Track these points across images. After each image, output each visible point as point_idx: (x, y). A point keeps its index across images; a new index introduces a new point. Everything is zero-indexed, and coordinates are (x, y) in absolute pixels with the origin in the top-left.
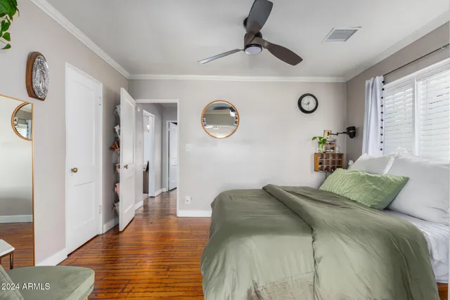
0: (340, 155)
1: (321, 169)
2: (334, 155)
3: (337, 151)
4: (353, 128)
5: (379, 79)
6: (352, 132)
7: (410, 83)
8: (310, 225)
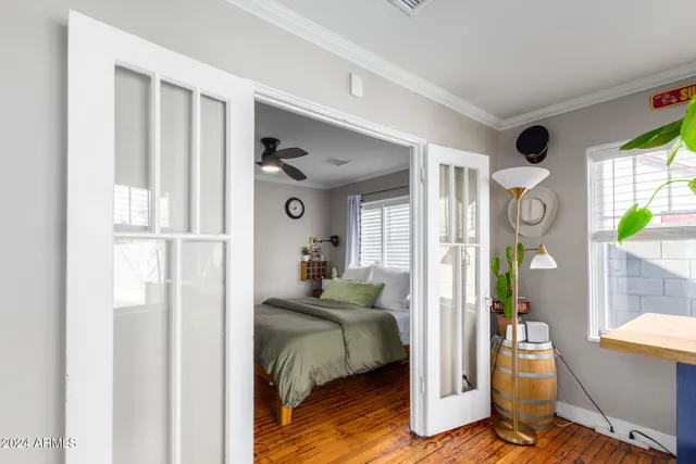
0: (325, 263)
1: (308, 278)
2: (319, 263)
3: (322, 259)
4: (336, 237)
5: (358, 197)
6: (335, 241)
7: (380, 207)
8: (338, 323)
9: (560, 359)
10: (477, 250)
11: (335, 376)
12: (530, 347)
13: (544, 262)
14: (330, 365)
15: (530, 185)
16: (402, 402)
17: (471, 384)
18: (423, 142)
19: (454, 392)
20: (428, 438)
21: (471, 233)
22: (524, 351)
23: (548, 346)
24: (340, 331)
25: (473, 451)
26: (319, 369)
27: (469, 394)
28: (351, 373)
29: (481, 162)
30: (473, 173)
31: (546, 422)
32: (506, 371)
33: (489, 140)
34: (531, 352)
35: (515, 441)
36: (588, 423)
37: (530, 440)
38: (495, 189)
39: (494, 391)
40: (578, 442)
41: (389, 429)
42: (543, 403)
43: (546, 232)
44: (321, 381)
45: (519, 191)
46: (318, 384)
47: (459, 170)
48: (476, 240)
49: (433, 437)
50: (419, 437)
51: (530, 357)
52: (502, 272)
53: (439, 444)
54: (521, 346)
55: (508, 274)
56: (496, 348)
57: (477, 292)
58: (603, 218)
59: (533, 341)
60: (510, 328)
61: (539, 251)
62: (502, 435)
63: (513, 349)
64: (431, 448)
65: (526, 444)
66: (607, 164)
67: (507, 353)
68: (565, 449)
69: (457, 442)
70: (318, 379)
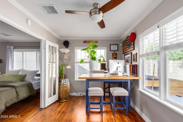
7: (22, 51)
8: (14, 87)
9: (71, 85)
10: (56, 65)
11: (13, 102)
12: (66, 83)
13: (69, 67)
14: (12, 99)
15: (66, 52)
16: (36, 104)
17: (54, 94)
18: (45, 39)
19: (51, 96)
20: (45, 108)
21: (55, 61)
22: (65, 84)
23: (69, 83)
24: (15, 89)
25: (56, 106)
26: (7, 102)
27: (54, 96)
28: (19, 100)
29: (57, 46)
30: (56, 48)
31: (68, 97)
32: (61, 89)
33: (58, 41)
34: (66, 84)
35: (64, 102)
36: (74, 95)
37: (66, 100)
38: (60, 52)
39: (59, 94)
40: (73, 98)
41: (34, 110)
42: (68, 93)
43: (69, 61)
44: (8, 105)
45: (64, 53)
46: (7, 106)
47: (52, 47)
48: (56, 62)
49: (47, 107)
50: (43, 109)
51: (66, 85)
52: (61, 69)
53: (48, 108)
54: (64, 84)
55: (62, 70)
56: (59, 85)
57: (56, 74)
58: (77, 59)
59: (66, 82)
60: (62, 80)
61: (68, 65)
62: (61, 102)
63: (63, 84)
64: (46, 109)
65: (65, 101)
66: (78, 50)
67: (62, 86)
68: (71, 100)
69: (52, 106)
70: (7, 105)
